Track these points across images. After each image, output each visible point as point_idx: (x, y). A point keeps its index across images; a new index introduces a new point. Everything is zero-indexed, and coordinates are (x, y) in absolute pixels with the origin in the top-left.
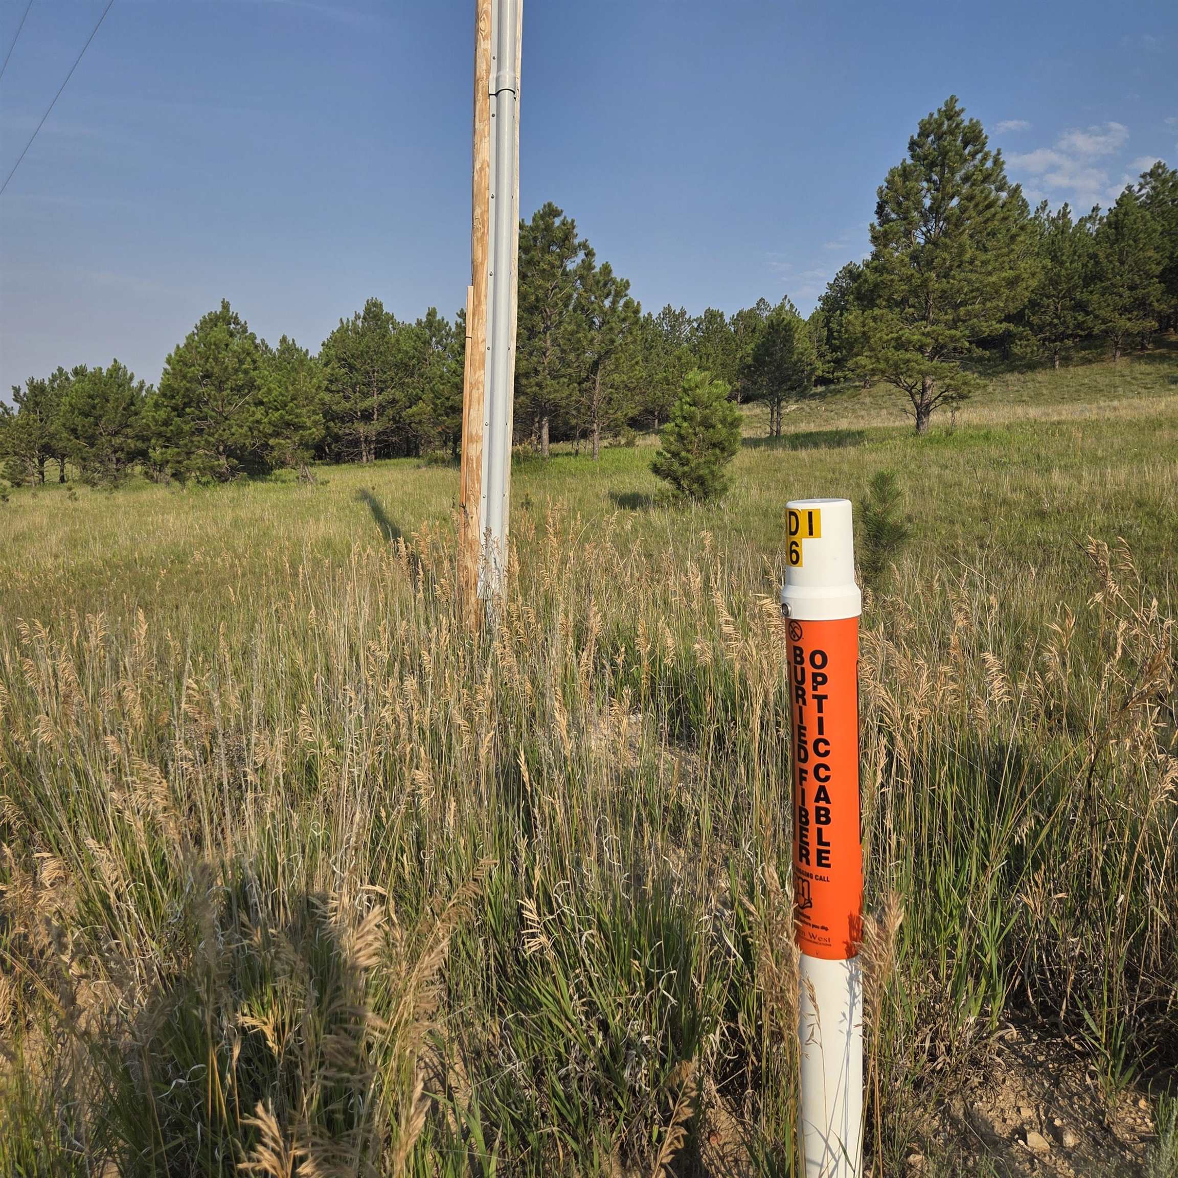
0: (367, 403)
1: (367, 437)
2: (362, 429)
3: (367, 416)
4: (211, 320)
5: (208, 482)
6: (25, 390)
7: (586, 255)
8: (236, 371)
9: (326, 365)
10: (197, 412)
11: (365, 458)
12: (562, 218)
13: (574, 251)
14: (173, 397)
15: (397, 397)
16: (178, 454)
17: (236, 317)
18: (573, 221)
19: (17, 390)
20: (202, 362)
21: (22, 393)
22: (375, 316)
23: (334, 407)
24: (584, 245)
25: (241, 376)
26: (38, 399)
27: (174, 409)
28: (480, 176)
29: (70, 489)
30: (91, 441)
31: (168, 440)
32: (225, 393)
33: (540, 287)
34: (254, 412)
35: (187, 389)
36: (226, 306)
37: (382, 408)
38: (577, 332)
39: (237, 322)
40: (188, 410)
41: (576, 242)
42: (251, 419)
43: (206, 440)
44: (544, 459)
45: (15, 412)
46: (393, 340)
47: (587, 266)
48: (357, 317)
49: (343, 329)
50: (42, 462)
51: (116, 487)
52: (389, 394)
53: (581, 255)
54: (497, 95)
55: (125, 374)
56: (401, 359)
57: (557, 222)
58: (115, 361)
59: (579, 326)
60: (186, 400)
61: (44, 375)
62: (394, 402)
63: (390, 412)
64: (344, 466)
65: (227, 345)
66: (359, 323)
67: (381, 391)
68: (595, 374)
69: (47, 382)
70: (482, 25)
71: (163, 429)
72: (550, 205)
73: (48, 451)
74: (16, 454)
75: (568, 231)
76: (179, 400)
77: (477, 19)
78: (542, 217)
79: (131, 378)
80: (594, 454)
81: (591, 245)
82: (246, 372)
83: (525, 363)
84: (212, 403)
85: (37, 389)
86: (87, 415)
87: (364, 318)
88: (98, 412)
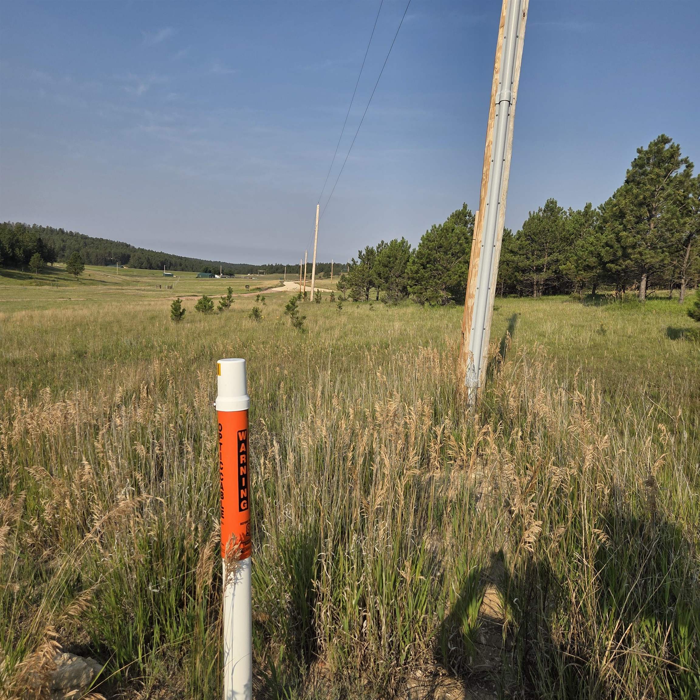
0: (540, 262)
1: (537, 282)
2: (535, 277)
3: (539, 270)
4: (456, 214)
5: (435, 305)
6: (364, 252)
7: (687, 167)
8: (456, 244)
9: (518, 239)
10: (432, 267)
11: (535, 295)
12: (671, 144)
13: (678, 165)
14: (422, 258)
15: (559, 258)
16: (421, 289)
17: (470, 213)
18: (678, 145)
19: (360, 252)
20: (439, 239)
21: (362, 254)
22: (551, 210)
23: (520, 264)
24: (686, 161)
25: (458, 247)
26: (369, 257)
27: (422, 265)
28: (487, 150)
29: (371, 305)
30: (387, 279)
31: (417, 281)
32: (448, 256)
33: (648, 190)
34: (462, 268)
35: (429, 254)
36: (465, 207)
37: (549, 265)
38: (672, 219)
39: (470, 216)
40: (428, 265)
41: (680, 158)
42: (460, 271)
43: (435, 282)
44: (640, 301)
45: (358, 264)
46: (561, 223)
47: (687, 175)
48: (540, 210)
49: (532, 219)
50: (368, 290)
51: (396, 305)
52: (555, 256)
53: (683, 167)
54: (499, 104)
55: (407, 245)
56: (565, 235)
57: (667, 146)
58: (403, 238)
59: (673, 215)
60: (428, 260)
61: (374, 245)
62: (557, 261)
63: (554, 267)
64: (522, 298)
65: (453, 230)
66: (541, 214)
67: (550, 254)
68: (687, 246)
69: (375, 249)
70: (496, 65)
71: (415, 275)
72: (663, 136)
73: (371, 283)
74: (356, 285)
75: (675, 152)
76: (424, 260)
77: (494, 62)
78: (656, 144)
79: (409, 247)
80: (680, 300)
81: (691, 160)
82: (461, 245)
83: (631, 239)
84: (442, 262)
85: (370, 252)
86: (386, 266)
87: (544, 211)
88: (391, 265)
